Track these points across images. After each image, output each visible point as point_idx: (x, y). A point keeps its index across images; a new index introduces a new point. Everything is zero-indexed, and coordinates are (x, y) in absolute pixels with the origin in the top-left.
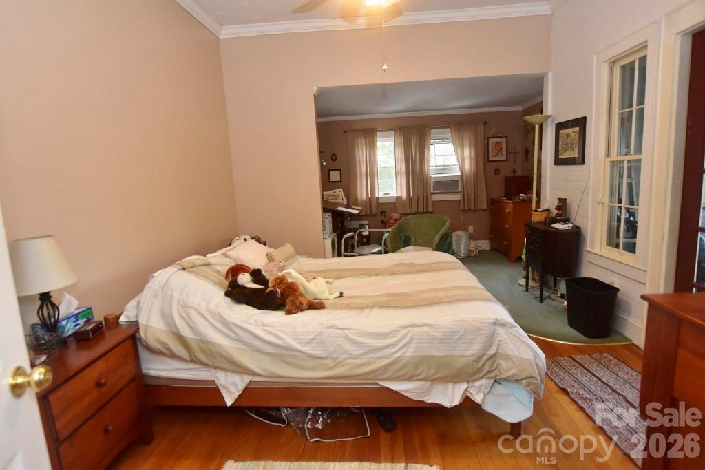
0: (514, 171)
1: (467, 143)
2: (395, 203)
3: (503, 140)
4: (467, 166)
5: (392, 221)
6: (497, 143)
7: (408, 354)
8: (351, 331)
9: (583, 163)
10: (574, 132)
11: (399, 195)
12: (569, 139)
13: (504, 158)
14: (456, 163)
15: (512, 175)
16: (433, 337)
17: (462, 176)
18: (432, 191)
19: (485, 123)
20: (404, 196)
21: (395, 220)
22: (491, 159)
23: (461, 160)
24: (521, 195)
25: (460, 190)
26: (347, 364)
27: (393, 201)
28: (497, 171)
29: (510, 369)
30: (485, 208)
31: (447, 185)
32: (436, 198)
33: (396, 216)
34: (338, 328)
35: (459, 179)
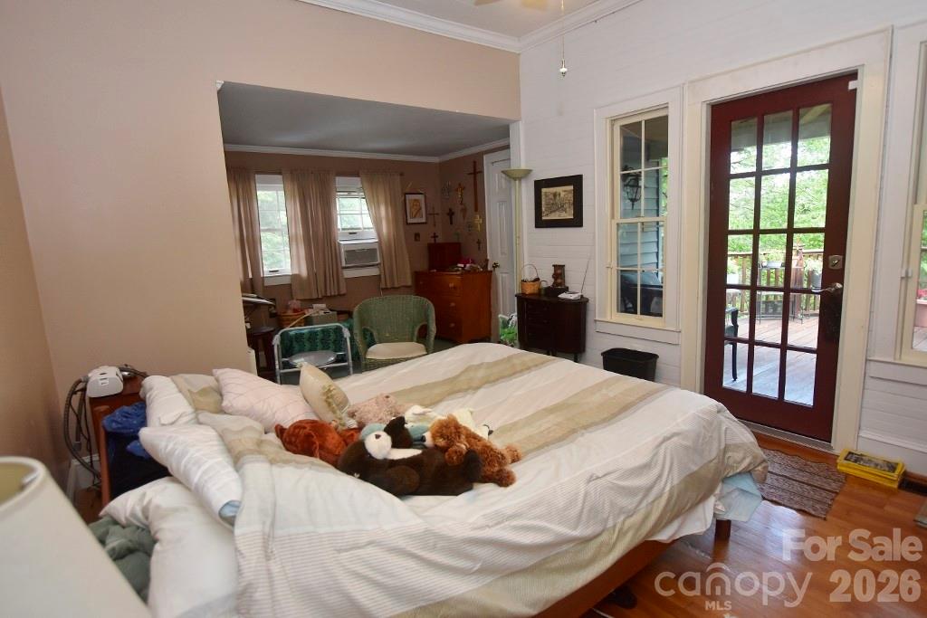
0: (435, 237)
1: (382, 199)
2: (291, 285)
3: (420, 197)
4: (385, 230)
5: (290, 313)
6: (415, 200)
7: (676, 482)
8: (613, 476)
9: (580, 225)
10: (565, 191)
11: (296, 272)
12: (558, 198)
13: (424, 221)
14: (371, 225)
15: (432, 241)
16: (687, 448)
17: (380, 243)
18: (344, 265)
19: (402, 174)
20: (304, 273)
21: (295, 311)
22: (410, 221)
23: (377, 222)
24: (459, 265)
25: (379, 261)
26: (629, 528)
27: (287, 281)
28: (417, 236)
29: (744, 458)
30: (409, 283)
31: (361, 256)
32: (348, 274)
33: (295, 304)
34: (598, 478)
35: (376, 246)
